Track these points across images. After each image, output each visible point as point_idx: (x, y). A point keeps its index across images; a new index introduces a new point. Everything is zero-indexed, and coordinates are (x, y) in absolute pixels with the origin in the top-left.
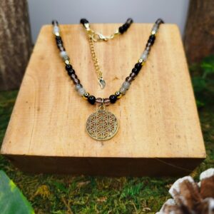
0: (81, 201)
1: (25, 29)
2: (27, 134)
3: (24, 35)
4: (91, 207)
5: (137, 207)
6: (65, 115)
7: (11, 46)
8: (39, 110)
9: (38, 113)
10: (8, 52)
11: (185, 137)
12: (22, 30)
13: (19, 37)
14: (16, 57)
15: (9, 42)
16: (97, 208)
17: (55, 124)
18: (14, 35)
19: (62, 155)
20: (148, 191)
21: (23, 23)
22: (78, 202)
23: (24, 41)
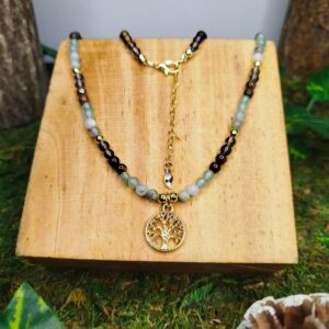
0: (128, 311)
1: (28, 30)
2: (50, 226)
3: (27, 41)
4: (142, 318)
5: (203, 318)
6: (103, 198)
7: (9, 61)
8: (64, 189)
9: (64, 195)
10: (5, 70)
11: (272, 233)
12: (24, 32)
13: (20, 45)
14: (18, 77)
15: (5, 55)
16: (151, 320)
17: (90, 212)
18: (11, 43)
19: (101, 258)
20: (218, 295)
21: (24, 22)
22: (125, 313)
23: (29, 51)
